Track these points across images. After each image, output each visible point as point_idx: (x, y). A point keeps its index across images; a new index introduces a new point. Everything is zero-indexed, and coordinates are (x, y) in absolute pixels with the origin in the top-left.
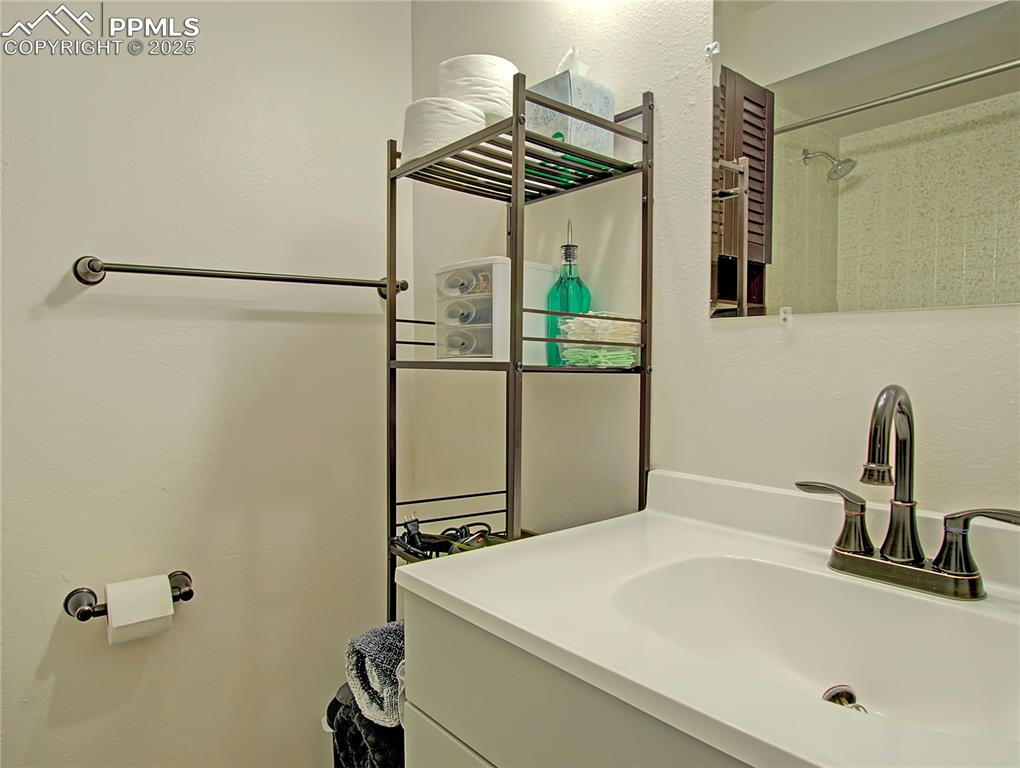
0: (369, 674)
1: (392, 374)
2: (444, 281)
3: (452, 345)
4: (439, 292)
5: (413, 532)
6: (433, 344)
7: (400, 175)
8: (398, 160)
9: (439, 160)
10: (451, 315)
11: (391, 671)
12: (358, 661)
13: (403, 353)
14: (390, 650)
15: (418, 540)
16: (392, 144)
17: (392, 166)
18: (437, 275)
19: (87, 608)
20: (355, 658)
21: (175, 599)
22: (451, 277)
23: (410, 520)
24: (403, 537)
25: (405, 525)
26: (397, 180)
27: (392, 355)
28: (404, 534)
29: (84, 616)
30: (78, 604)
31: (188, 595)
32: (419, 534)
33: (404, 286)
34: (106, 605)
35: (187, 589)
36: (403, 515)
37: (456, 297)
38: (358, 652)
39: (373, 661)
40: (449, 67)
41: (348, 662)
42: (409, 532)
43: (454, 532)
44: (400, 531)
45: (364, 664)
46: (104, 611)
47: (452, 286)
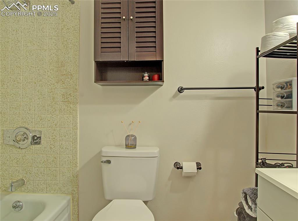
0: (248, 200)
1: (257, 115)
2: (275, 86)
3: (278, 106)
4: (274, 89)
5: (264, 162)
6: (272, 105)
7: (260, 57)
8: (259, 53)
9: (273, 51)
10: (278, 97)
11: (255, 201)
12: (245, 196)
13: (261, 108)
14: (255, 194)
15: (265, 164)
16: (257, 48)
17: (257, 54)
18: (273, 84)
19: (178, 166)
20: (244, 195)
21: (197, 169)
22: (278, 84)
23: (263, 158)
24: (260, 163)
25: (261, 159)
26: (259, 58)
27: (257, 109)
28: (261, 162)
29: (178, 168)
30: (177, 165)
31: (200, 169)
32: (266, 162)
33: (263, 88)
34: (182, 167)
35: (200, 167)
36: (260, 156)
37: (279, 91)
38: (245, 193)
39: (249, 196)
40: (276, 23)
41: (242, 196)
42: (263, 162)
43: (279, 164)
44: (260, 161)
45: (247, 197)
46: (182, 168)
47: (278, 88)
